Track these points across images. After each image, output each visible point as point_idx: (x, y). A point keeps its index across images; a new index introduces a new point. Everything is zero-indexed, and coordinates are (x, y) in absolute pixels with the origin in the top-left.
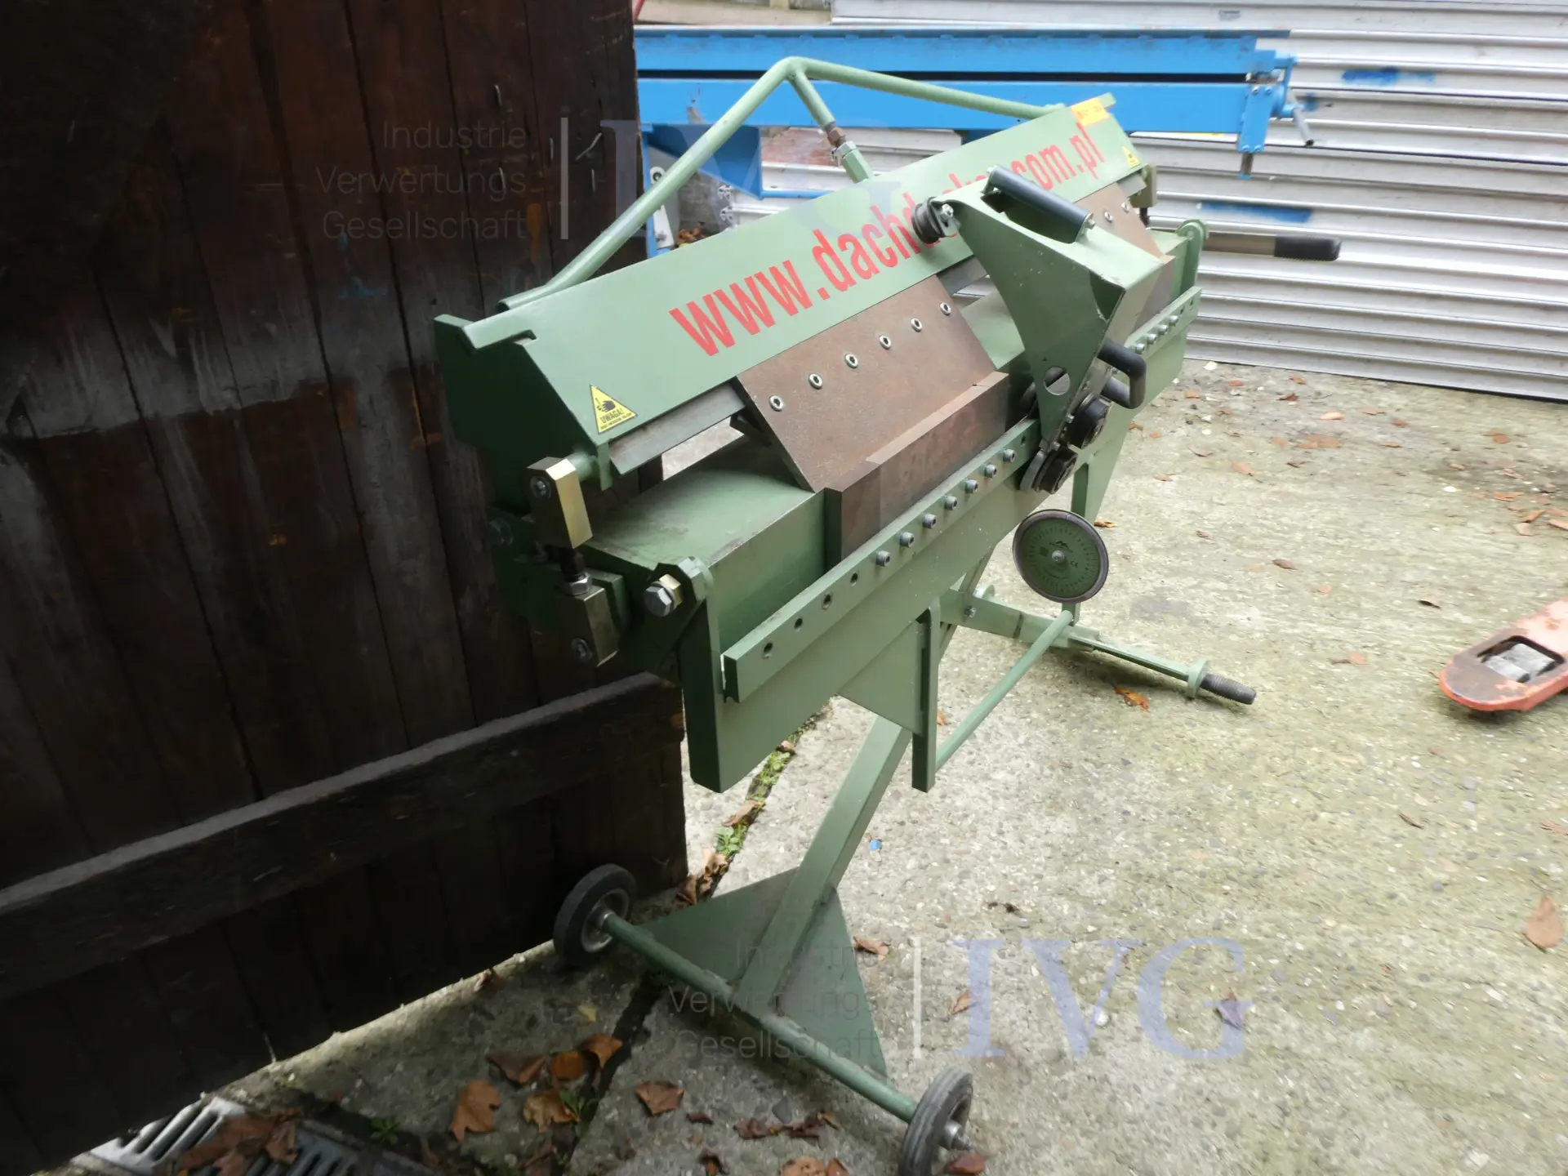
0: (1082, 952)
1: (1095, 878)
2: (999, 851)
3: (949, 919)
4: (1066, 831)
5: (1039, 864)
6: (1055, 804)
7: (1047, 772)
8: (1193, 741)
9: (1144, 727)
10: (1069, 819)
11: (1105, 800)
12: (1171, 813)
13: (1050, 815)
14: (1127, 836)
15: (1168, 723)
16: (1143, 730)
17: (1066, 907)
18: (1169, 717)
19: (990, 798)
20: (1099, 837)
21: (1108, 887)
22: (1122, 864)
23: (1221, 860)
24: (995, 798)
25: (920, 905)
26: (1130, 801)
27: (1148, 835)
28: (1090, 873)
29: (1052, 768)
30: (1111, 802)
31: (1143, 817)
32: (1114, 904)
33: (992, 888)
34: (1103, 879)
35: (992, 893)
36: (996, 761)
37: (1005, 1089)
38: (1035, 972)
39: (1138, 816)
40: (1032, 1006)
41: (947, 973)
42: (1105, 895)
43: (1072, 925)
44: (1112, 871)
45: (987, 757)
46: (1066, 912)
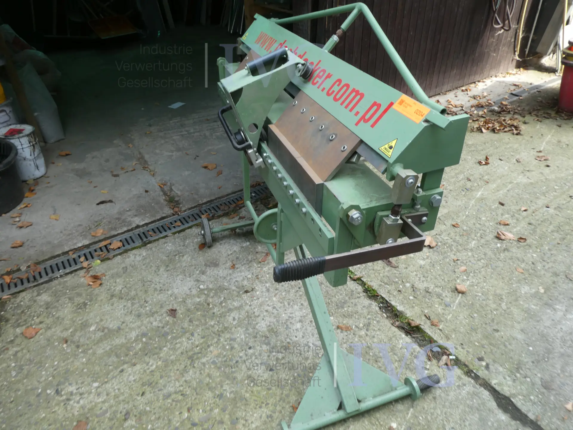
0: (220, 297)
1: (236, 318)
2: (269, 303)
3: (257, 278)
4: (259, 325)
5: (254, 308)
6: (272, 330)
7: (288, 340)
8: (260, 407)
9: (284, 395)
10: (263, 329)
11: (261, 347)
12: (237, 362)
13: (270, 326)
14: (242, 339)
15: (278, 408)
16: (282, 394)
17: (235, 304)
18: (281, 412)
19: (291, 315)
20: (249, 332)
21: (230, 319)
22: (233, 329)
23: (207, 357)
24: (290, 317)
25: (268, 276)
26: (254, 354)
27: (236, 346)
28: (239, 318)
29: (288, 343)
30: (258, 348)
31: (244, 351)
32: (225, 316)
33: (258, 293)
34: (234, 319)
35: (256, 292)
36: (306, 329)
37: (208, 261)
38: (225, 284)
39: (246, 351)
40: (219, 277)
41: (243, 268)
42: (229, 316)
43: (229, 302)
44: (234, 323)
45: (311, 328)
46: (234, 303)
